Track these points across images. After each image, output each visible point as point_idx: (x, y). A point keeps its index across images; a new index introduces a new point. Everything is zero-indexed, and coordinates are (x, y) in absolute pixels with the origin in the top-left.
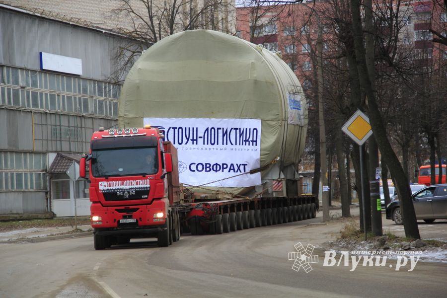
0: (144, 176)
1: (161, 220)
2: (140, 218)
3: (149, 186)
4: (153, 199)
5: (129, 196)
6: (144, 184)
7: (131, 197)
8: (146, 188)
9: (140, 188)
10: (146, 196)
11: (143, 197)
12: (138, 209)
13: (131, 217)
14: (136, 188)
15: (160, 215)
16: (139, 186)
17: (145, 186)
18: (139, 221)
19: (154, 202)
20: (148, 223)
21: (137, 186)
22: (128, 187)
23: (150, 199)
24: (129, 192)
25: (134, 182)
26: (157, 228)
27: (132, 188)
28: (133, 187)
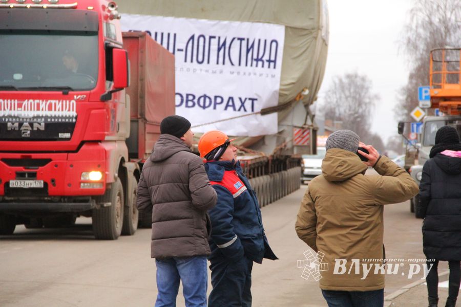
0: (65, 94)
1: (97, 187)
2: (53, 181)
3: (74, 114)
4: (82, 143)
5: (32, 131)
6: (65, 110)
7: (37, 136)
8: (69, 118)
9: (55, 117)
10: (68, 135)
11: (61, 135)
12: (50, 160)
13: (33, 176)
14: (46, 117)
15: (95, 176)
16: (52, 113)
17: (66, 113)
18: (50, 185)
19: (84, 147)
20: (69, 190)
21: (49, 113)
22: (31, 114)
23: (76, 142)
24: (31, 125)
25: (43, 104)
26: (87, 201)
27: (38, 117)
28: (41, 113)
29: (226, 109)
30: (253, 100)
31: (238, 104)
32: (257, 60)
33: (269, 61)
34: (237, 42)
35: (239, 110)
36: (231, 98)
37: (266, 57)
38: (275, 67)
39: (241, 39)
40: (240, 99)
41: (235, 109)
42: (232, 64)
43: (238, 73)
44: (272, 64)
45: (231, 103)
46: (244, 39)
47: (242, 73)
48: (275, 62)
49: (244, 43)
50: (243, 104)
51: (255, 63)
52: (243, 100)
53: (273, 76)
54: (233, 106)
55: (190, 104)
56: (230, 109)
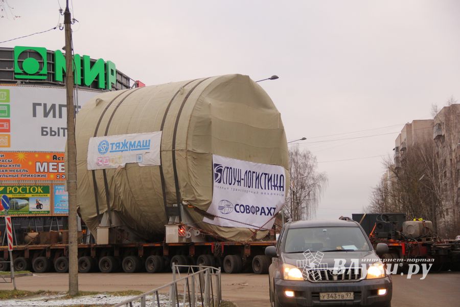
29: (261, 214)
30: (274, 209)
31: (267, 212)
32: (274, 186)
33: (280, 187)
34: (264, 176)
35: (268, 215)
36: (263, 208)
37: (278, 185)
38: (283, 190)
39: (266, 174)
40: (268, 208)
41: (265, 215)
42: (262, 189)
43: (265, 193)
44: (282, 188)
45: (263, 211)
46: (267, 174)
47: (267, 193)
48: (283, 187)
49: (267, 176)
50: (269, 211)
51: (273, 188)
52: (269, 209)
53: (283, 195)
54: (264, 212)
55: (248, 211)
56: (263, 214)
